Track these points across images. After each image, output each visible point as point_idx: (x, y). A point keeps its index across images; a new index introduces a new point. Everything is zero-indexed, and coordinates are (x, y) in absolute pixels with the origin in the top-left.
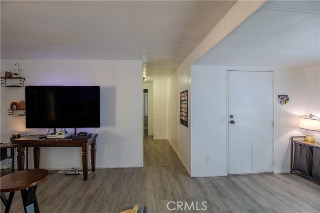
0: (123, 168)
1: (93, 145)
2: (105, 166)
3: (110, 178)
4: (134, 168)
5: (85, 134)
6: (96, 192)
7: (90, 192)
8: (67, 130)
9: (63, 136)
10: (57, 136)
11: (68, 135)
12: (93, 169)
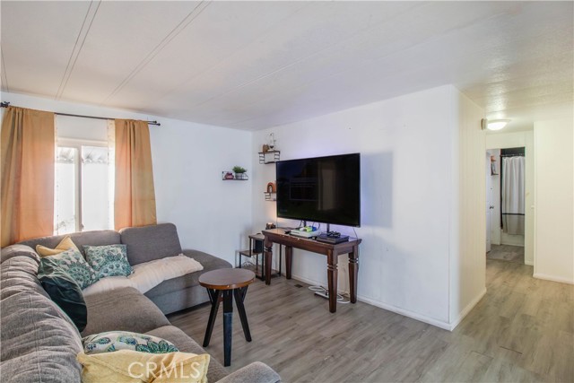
0: (405, 317)
1: (353, 256)
2: (373, 302)
3: (370, 324)
4: (428, 326)
5: (336, 235)
6: (333, 337)
7: (327, 333)
8: (316, 225)
9: (307, 234)
10: (301, 233)
11: (315, 233)
12: (353, 299)
